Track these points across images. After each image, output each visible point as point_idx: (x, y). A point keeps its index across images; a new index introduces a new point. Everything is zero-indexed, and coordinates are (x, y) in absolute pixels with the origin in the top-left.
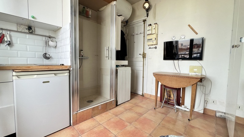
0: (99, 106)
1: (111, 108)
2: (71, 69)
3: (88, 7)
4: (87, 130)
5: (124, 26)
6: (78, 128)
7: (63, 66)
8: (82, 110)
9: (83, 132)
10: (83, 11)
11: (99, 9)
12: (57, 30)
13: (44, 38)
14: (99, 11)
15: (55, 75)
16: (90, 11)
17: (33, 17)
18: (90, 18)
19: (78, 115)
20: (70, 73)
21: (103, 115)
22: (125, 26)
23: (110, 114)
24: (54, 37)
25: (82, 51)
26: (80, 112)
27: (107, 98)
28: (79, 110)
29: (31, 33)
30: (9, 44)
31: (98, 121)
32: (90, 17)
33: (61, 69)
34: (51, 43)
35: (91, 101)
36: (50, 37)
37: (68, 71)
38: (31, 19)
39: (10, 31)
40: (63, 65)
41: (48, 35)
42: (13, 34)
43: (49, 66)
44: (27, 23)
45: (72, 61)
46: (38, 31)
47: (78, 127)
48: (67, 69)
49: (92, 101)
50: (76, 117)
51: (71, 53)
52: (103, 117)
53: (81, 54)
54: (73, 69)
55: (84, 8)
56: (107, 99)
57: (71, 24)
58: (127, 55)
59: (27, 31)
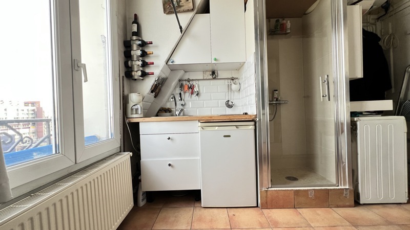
0: (308, 190)
1: (341, 204)
2: (258, 119)
3: (283, 18)
4: (284, 226)
5: (378, 19)
6: (270, 215)
7: (246, 116)
8: (276, 189)
9: (276, 224)
10: (276, 27)
11: (306, 11)
12: (239, 67)
13: (226, 81)
14: (306, 14)
15: (237, 128)
16: (289, 22)
17: (216, 60)
18: (289, 33)
19: (269, 193)
20: (255, 125)
21: (320, 211)
22: (381, 19)
23: (336, 215)
24: (237, 78)
25: (277, 92)
26: (271, 190)
27: (328, 181)
28: (271, 187)
29: (214, 78)
30: (197, 95)
31: (307, 218)
32: (289, 31)
33: (244, 119)
34: (234, 86)
35: (293, 177)
36: (233, 79)
37: (253, 123)
38: (214, 62)
39: (198, 80)
40: (246, 114)
41: (230, 77)
42: (200, 83)
43: (230, 116)
44: (210, 68)
45: (258, 107)
46: (221, 74)
47: (269, 213)
48: (251, 119)
49: (295, 179)
50: (266, 197)
51: (258, 95)
52: (318, 214)
53: (275, 97)
54: (260, 120)
55: (277, 21)
56: (330, 183)
57: (256, 53)
58: (392, 88)
59: (211, 77)
